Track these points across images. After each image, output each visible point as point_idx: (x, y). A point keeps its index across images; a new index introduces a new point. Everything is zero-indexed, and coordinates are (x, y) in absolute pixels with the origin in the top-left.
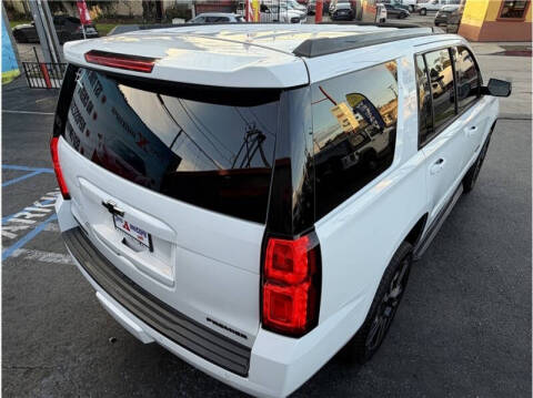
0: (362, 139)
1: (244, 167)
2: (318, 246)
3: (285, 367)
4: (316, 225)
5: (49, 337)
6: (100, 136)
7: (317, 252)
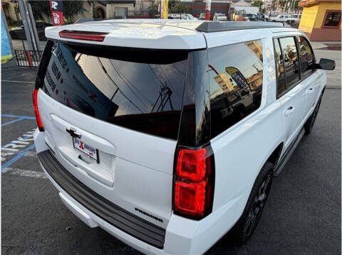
0: (236, 97)
1: (160, 111)
2: (213, 155)
3: (189, 241)
4: (211, 141)
5: (25, 226)
6: (65, 93)
7: (212, 159)
